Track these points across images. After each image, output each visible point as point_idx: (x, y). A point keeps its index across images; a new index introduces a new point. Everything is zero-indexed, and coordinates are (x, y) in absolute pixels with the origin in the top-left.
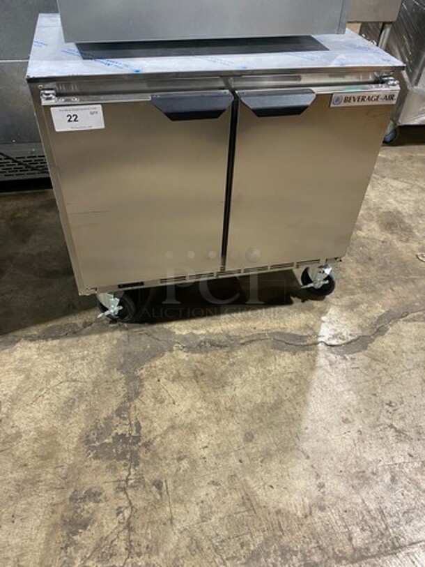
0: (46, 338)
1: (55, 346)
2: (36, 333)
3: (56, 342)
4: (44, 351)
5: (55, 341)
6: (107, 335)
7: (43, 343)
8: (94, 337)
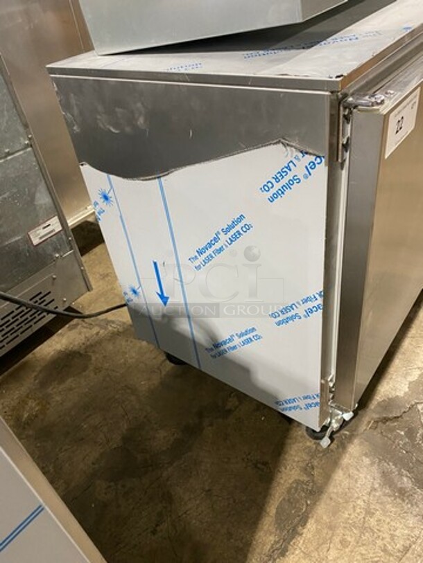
0: (294, 533)
1: (318, 531)
2: (272, 539)
3: (311, 525)
4: (317, 549)
5: (308, 525)
6: (346, 460)
7: (300, 541)
8: (339, 476)
